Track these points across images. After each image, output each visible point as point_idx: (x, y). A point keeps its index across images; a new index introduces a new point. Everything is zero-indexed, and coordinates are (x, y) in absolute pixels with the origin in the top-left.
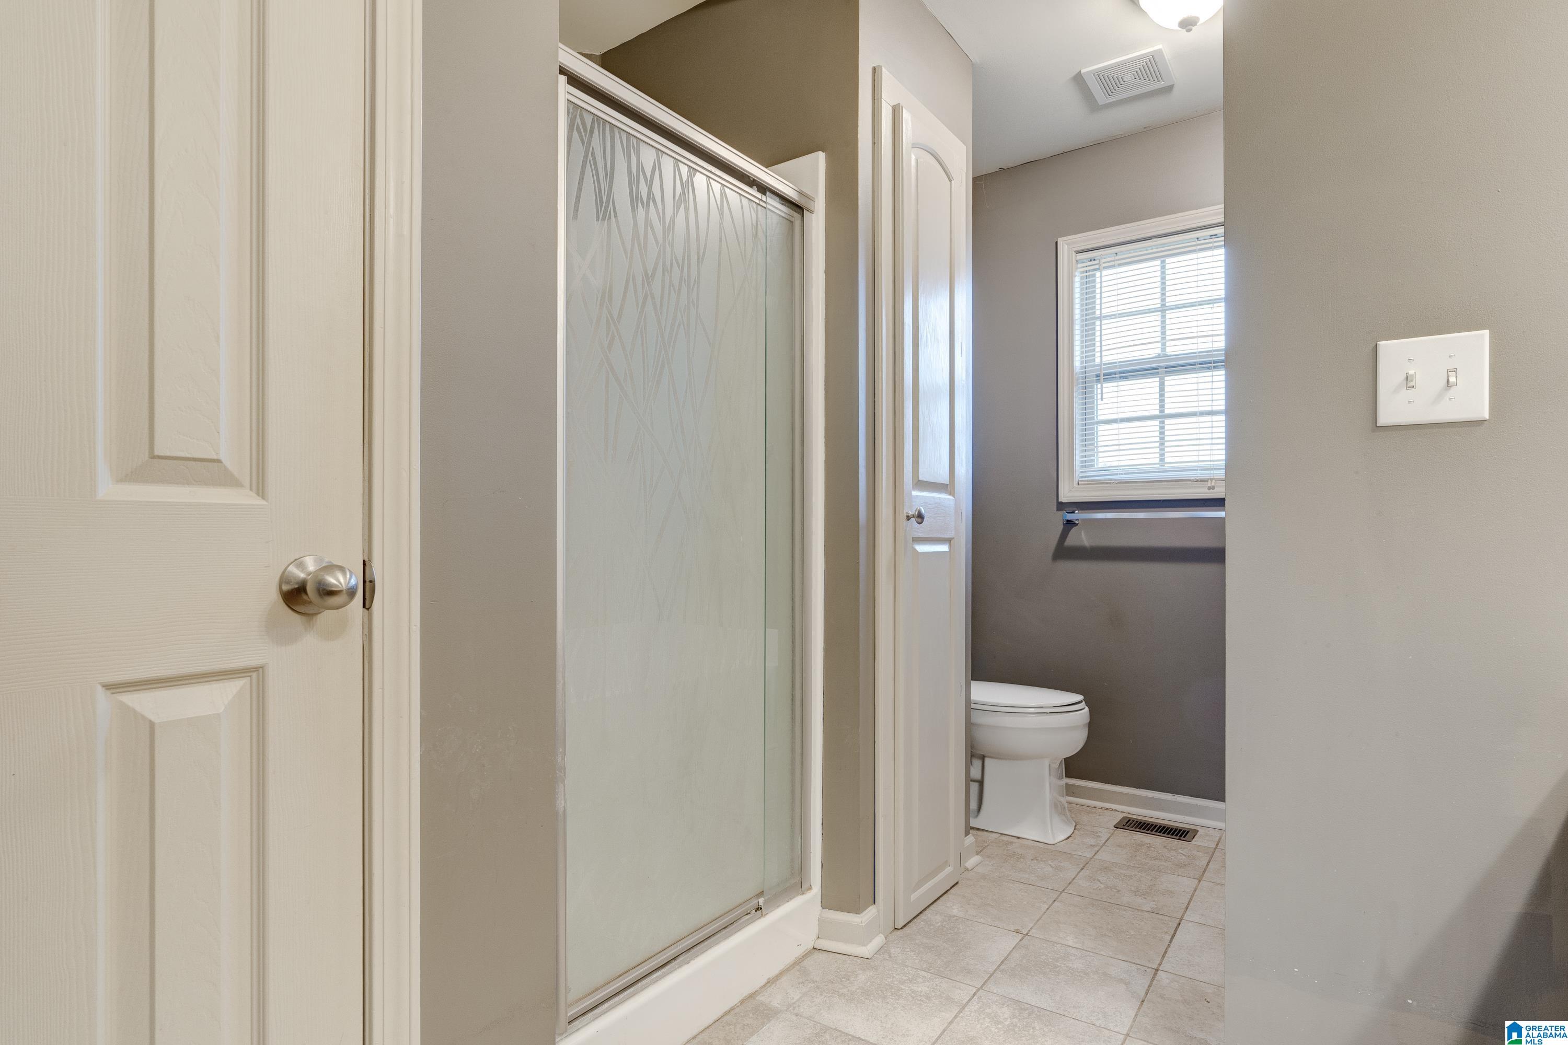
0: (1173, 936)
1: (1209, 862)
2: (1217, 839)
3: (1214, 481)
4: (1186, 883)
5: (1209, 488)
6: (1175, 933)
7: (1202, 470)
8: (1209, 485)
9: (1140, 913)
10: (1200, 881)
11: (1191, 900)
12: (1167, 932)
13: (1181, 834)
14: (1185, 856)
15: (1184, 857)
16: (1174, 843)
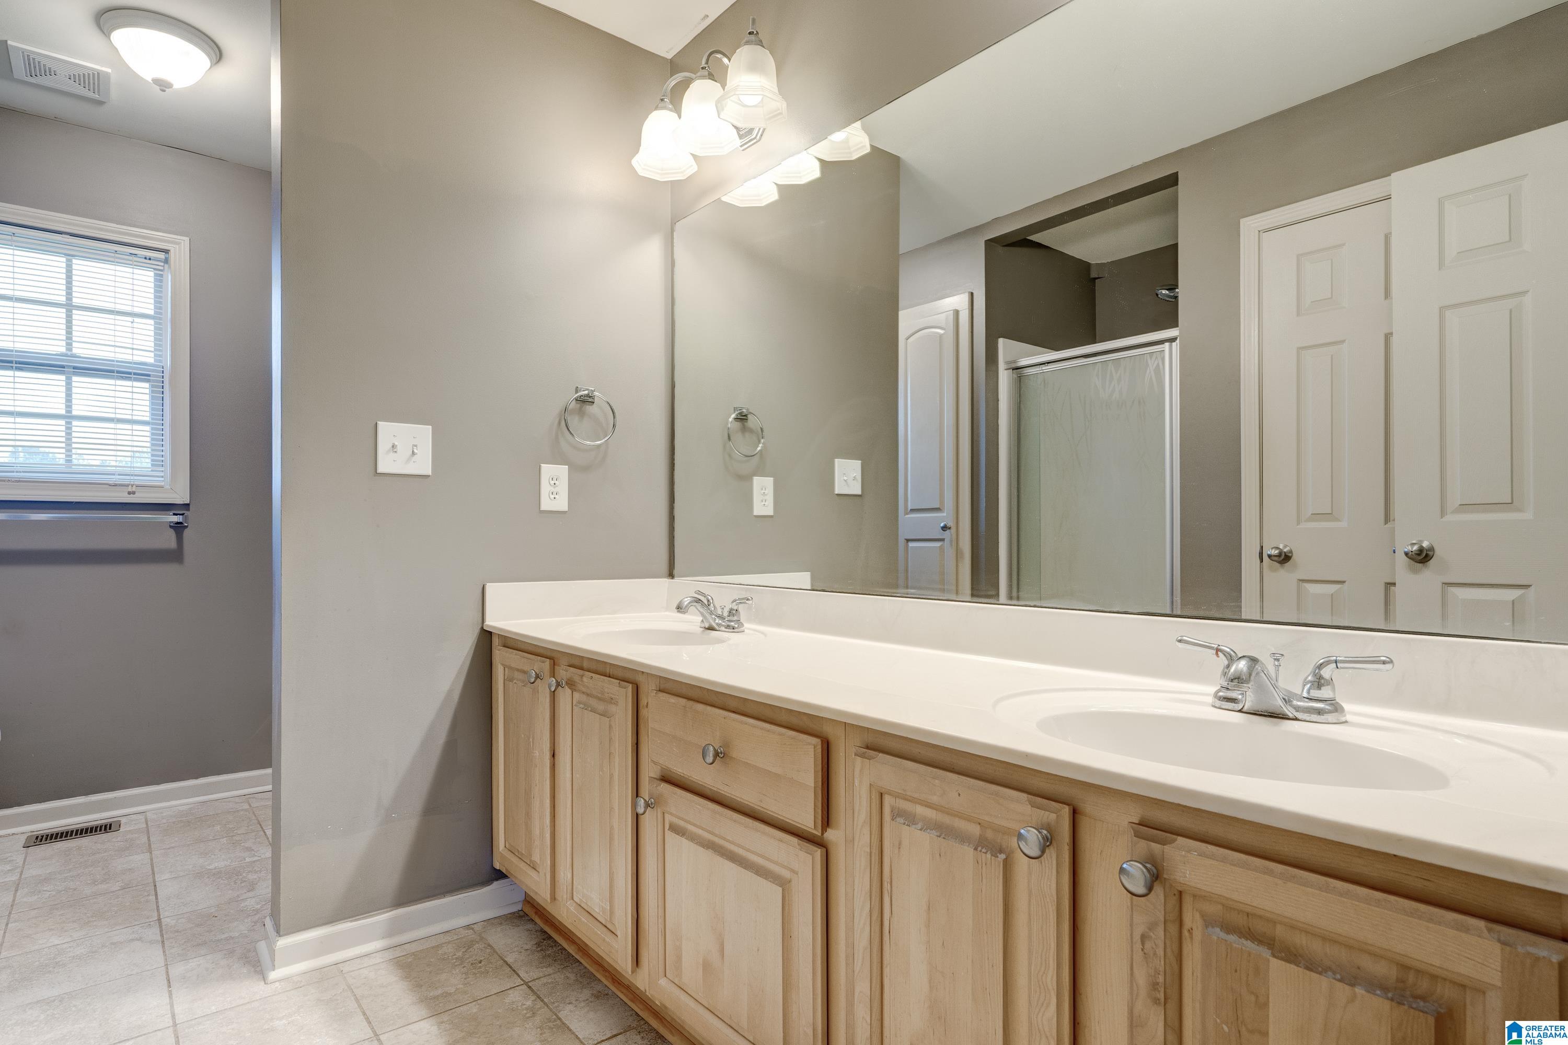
0: (156, 895)
1: (149, 838)
2: (144, 820)
3: (134, 486)
4: (139, 859)
5: (129, 493)
6: (157, 892)
7: (119, 475)
8: (130, 489)
9: (112, 895)
10: (151, 853)
11: (153, 867)
12: (149, 895)
13: (106, 828)
14: (123, 841)
15: (122, 843)
16: (104, 837)
